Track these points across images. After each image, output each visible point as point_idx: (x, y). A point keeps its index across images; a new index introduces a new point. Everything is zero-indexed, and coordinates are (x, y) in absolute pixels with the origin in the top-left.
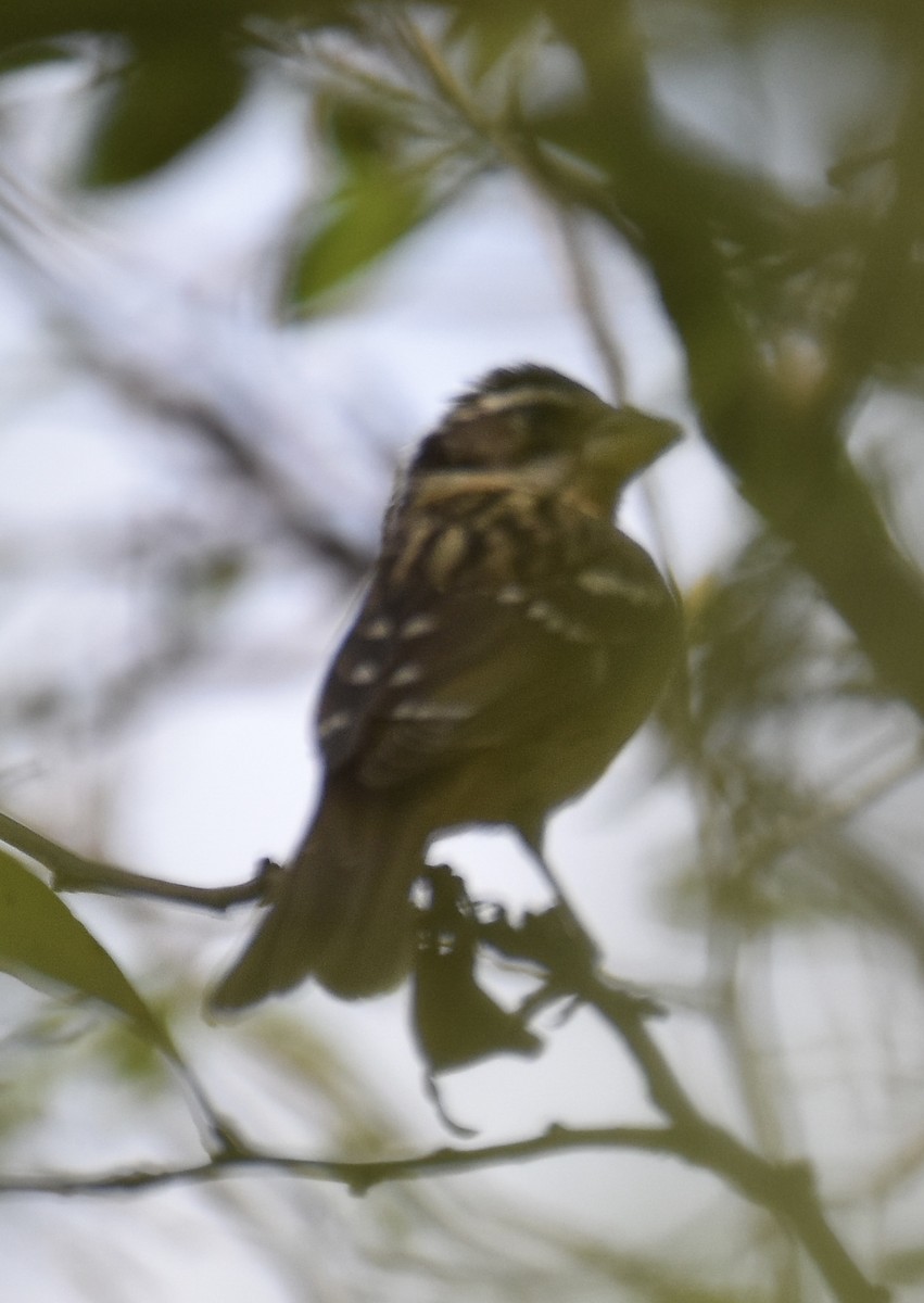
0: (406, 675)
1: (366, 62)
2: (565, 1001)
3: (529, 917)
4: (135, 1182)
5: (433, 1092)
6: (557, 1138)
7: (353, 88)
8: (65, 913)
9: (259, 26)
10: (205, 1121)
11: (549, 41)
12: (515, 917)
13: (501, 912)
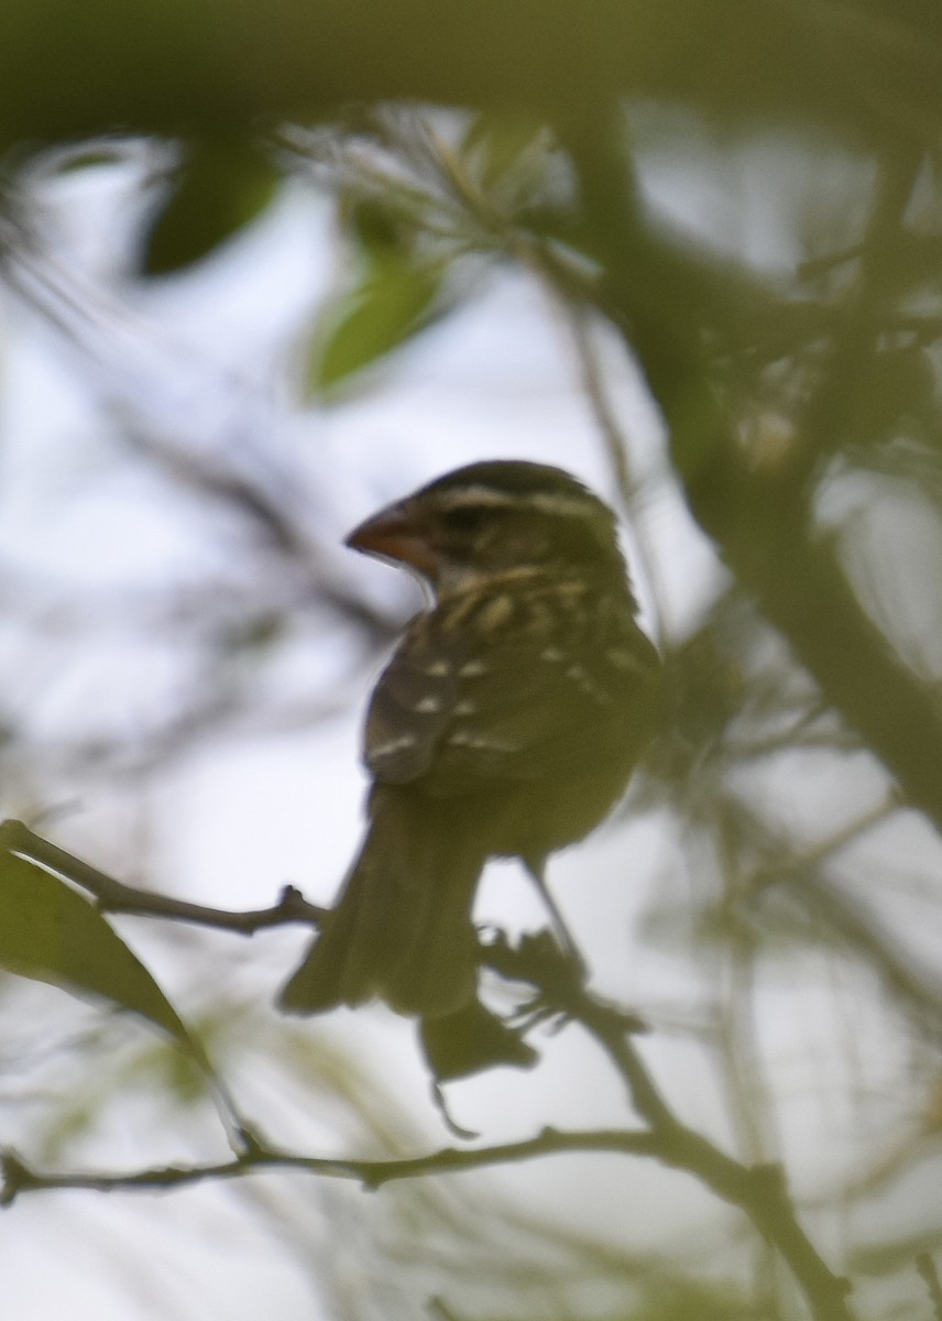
0: (464, 708)
1: (387, 164)
2: (557, 1017)
3: (527, 940)
4: (167, 1178)
5: (439, 1098)
6: (549, 1141)
7: (375, 189)
8: (109, 932)
9: (294, 134)
10: (233, 1123)
11: (552, 150)
12: (513, 940)
13: (501, 936)
